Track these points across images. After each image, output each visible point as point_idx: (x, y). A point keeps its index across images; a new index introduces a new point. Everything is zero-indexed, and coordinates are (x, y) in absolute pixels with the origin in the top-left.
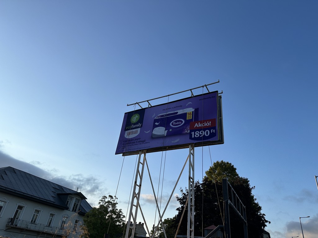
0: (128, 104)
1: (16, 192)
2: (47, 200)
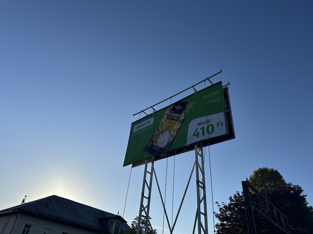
0: (134, 114)
1: (59, 219)
2: (88, 225)
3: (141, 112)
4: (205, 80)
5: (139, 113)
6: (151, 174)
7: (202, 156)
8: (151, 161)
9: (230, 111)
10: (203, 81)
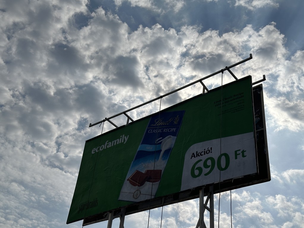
0: (91, 124)
4: (222, 71)
5: (101, 122)
7: (211, 211)
8: (120, 216)
9: (264, 130)
10: (219, 72)
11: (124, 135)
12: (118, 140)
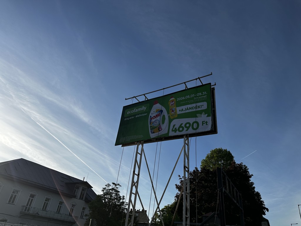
0: (126, 98)
1: (28, 181)
3: (133, 98)
4: (196, 79)
6: (141, 155)
7: (188, 145)
8: (142, 144)
9: (215, 110)
10: (195, 80)
11: (144, 107)
12: (141, 108)
